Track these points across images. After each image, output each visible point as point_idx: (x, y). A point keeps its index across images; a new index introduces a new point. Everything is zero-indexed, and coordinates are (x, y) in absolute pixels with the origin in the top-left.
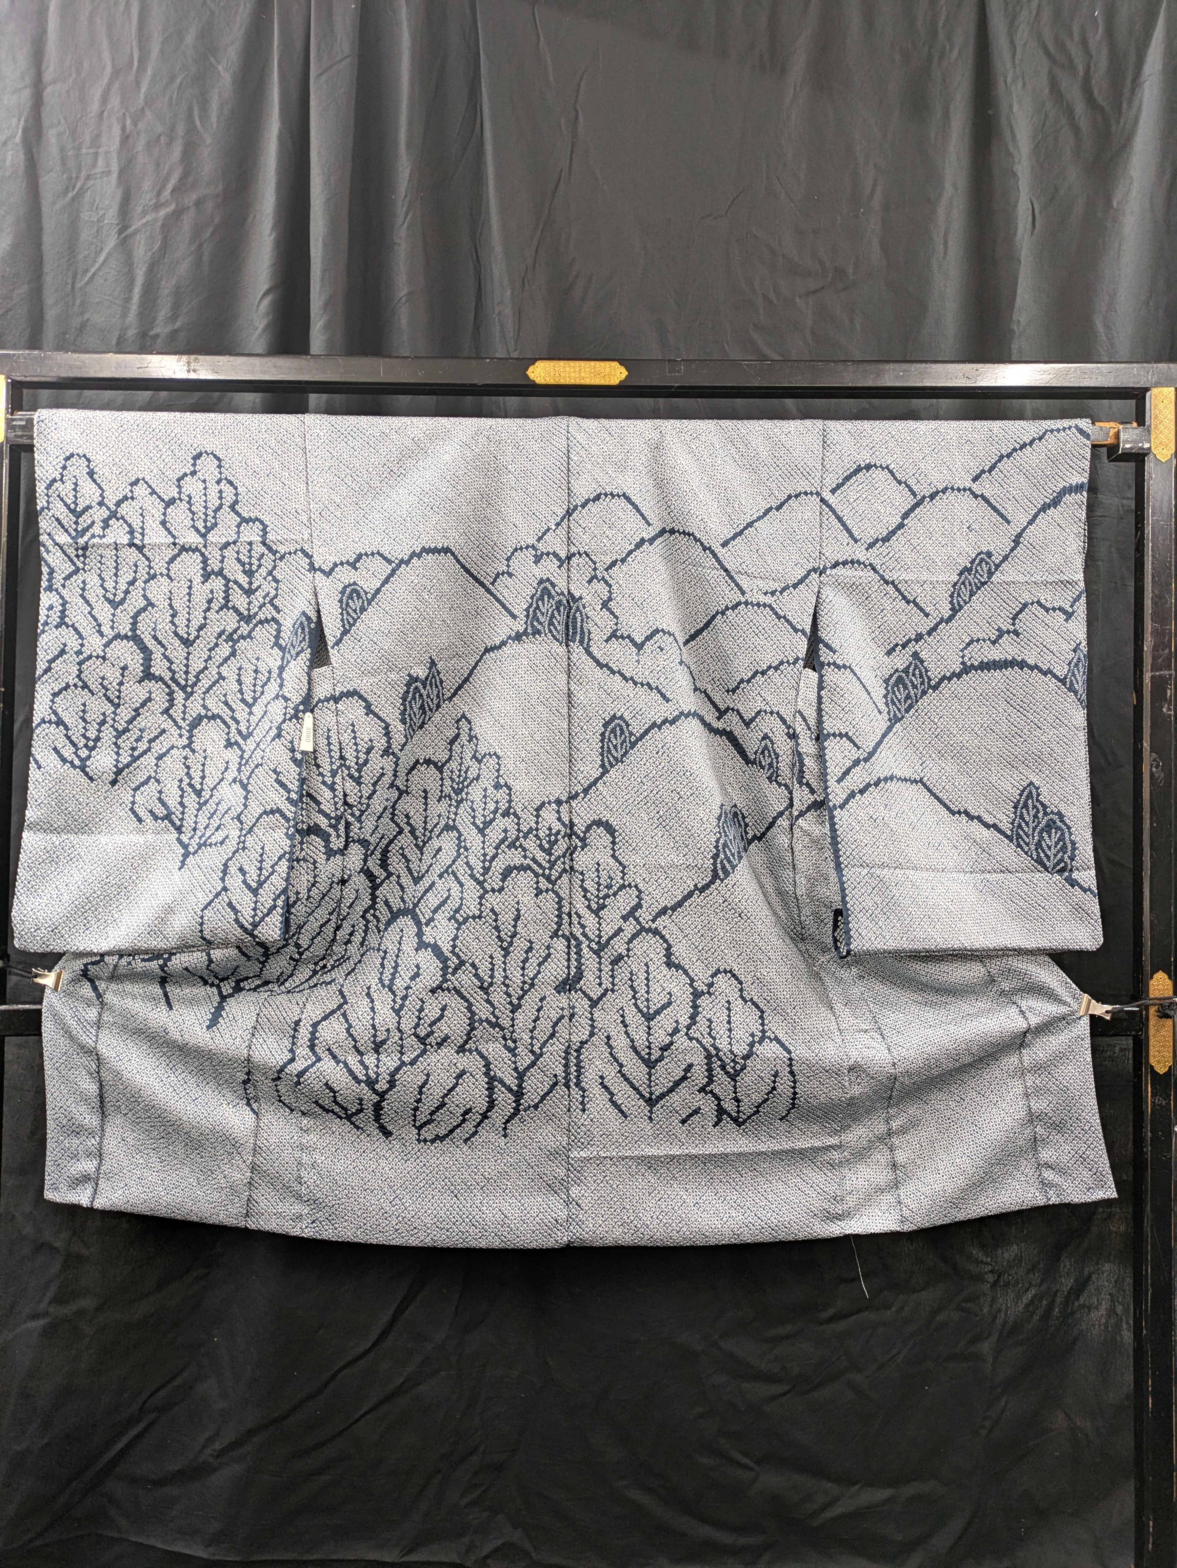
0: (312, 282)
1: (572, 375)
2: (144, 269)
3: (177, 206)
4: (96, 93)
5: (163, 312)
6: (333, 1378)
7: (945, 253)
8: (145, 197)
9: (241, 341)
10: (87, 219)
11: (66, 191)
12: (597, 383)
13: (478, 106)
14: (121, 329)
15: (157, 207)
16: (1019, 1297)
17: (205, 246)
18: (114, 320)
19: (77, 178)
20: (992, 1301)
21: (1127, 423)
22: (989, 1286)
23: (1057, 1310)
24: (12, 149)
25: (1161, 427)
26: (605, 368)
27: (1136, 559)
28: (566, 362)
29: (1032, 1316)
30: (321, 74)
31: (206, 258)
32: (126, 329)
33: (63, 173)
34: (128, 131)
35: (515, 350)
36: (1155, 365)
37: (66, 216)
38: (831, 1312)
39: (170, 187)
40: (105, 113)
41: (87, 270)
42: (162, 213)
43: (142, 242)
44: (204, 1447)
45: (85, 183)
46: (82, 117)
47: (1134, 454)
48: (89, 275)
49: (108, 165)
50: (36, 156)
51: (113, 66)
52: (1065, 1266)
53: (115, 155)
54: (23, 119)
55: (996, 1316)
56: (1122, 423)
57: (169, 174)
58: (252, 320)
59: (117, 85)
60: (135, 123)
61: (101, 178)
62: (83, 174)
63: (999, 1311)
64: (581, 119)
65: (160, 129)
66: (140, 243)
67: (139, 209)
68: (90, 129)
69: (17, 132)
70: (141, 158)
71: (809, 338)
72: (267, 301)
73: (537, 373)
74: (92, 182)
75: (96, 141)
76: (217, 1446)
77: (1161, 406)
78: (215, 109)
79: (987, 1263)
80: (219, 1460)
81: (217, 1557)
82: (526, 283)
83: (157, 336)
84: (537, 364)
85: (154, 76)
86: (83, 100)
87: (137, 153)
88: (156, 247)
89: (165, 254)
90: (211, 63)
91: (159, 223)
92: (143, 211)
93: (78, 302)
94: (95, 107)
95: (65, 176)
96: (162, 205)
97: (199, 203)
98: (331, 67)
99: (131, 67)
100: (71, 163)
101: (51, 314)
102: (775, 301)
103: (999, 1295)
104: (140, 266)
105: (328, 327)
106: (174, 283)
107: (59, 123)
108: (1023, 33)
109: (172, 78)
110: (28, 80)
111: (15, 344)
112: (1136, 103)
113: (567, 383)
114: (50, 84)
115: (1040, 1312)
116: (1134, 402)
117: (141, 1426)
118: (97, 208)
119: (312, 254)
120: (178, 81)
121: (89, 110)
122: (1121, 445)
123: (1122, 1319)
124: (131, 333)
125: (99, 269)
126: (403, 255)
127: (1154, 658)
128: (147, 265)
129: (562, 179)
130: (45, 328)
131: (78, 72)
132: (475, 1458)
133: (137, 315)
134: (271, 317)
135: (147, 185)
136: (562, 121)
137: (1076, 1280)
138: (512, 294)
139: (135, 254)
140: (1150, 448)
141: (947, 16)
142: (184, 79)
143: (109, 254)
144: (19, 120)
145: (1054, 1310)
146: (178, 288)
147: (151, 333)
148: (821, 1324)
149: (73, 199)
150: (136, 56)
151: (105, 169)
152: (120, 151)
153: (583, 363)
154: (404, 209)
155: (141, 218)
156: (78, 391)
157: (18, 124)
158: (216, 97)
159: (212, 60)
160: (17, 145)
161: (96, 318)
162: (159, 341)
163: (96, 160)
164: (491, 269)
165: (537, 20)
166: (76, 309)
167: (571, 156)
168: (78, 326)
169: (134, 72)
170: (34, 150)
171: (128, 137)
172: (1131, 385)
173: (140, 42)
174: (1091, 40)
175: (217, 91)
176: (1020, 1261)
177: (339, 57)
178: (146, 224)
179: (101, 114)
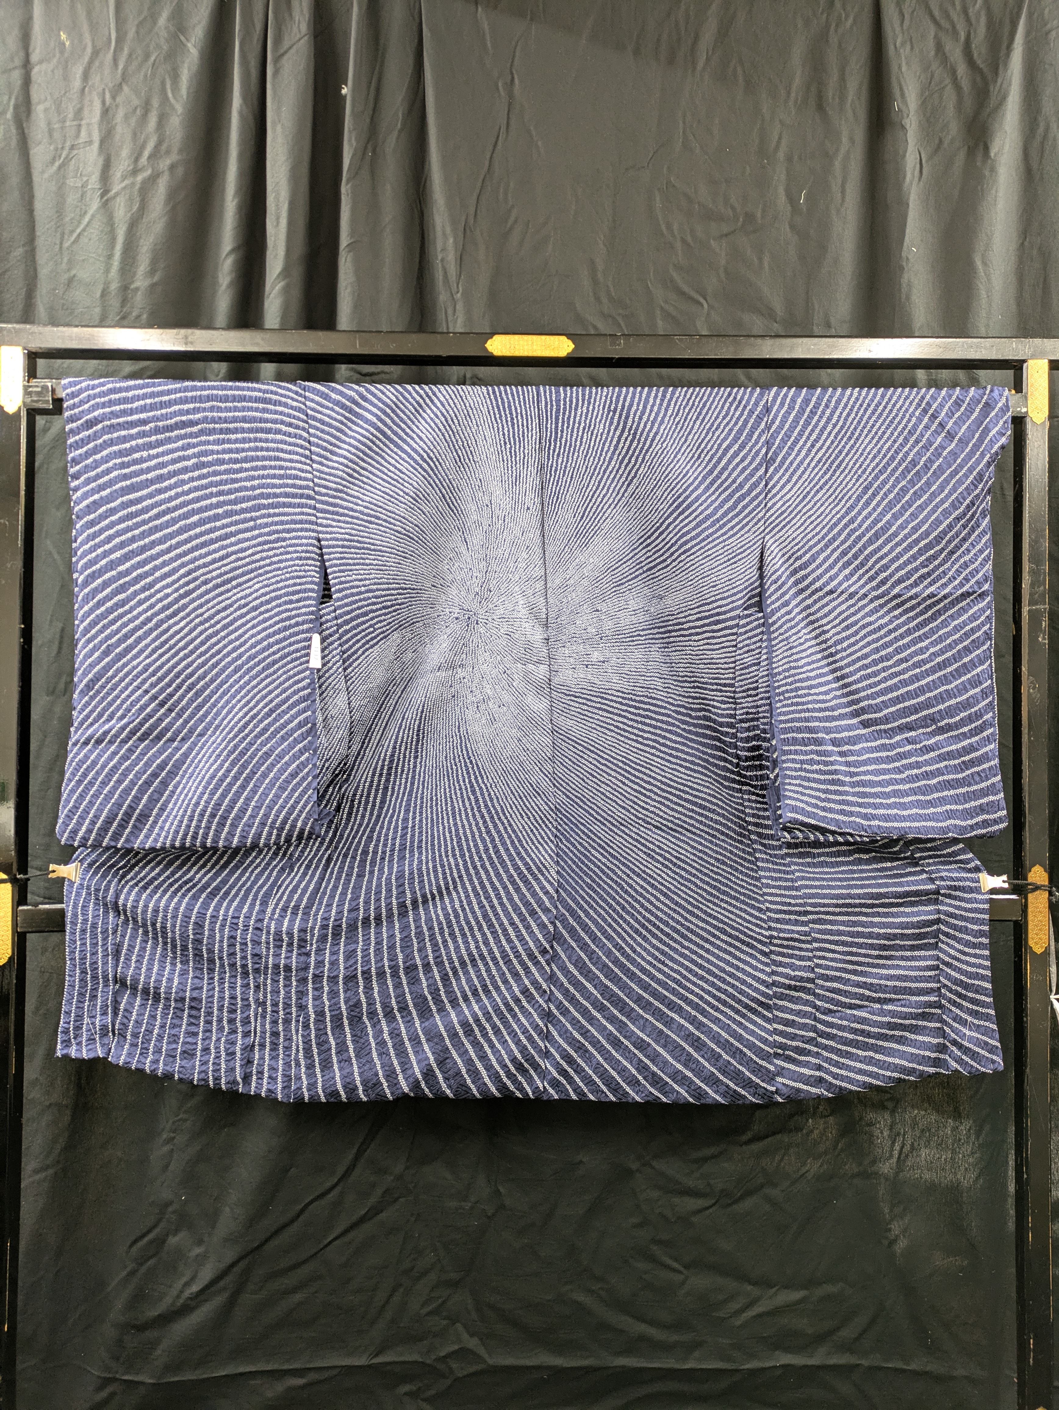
2: (124, 228)
3: (153, 171)
4: (78, 71)
5: (143, 267)
6: (303, 1210)
7: (843, 201)
8: (123, 163)
10: (72, 184)
11: (53, 161)
14: (105, 283)
15: (135, 172)
17: (180, 206)
18: (98, 275)
19: (63, 148)
20: (891, 1125)
24: (4, 124)
25: (1037, 394)
31: (180, 218)
32: (109, 282)
33: (51, 144)
34: (107, 104)
37: (54, 184)
38: (749, 1135)
39: (146, 154)
40: (87, 89)
41: (72, 232)
42: (140, 178)
43: (122, 204)
45: (69, 153)
46: (65, 92)
48: (75, 235)
49: (90, 135)
50: (25, 129)
51: (94, 46)
53: (96, 126)
54: (13, 97)
55: (895, 1139)
57: (145, 143)
58: (221, 272)
59: (96, 63)
60: (114, 98)
61: (84, 147)
62: (68, 144)
63: (898, 1134)
64: (517, 81)
65: (136, 102)
66: (120, 205)
67: (118, 175)
68: (74, 104)
69: (8, 108)
70: (119, 129)
71: (723, 279)
72: (230, 261)
74: (75, 152)
75: (79, 114)
77: (1036, 375)
78: (185, 81)
82: (467, 230)
83: (137, 289)
85: (130, 55)
86: (66, 78)
87: (116, 124)
88: (135, 208)
89: (143, 214)
90: (181, 41)
91: (138, 186)
92: (122, 176)
93: (65, 260)
94: (77, 83)
95: (52, 147)
96: (140, 170)
97: (172, 167)
99: (109, 48)
100: (57, 135)
101: (44, 271)
102: (692, 244)
103: (898, 1121)
104: (121, 226)
106: (151, 241)
107: (46, 99)
109: (147, 56)
110: (18, 62)
112: (1010, 66)
114: (36, 65)
118: (81, 175)
120: (152, 59)
121: (71, 87)
124: (114, 286)
125: (84, 230)
128: (126, 225)
129: (501, 135)
130: (38, 286)
131: (62, 52)
133: (119, 271)
134: (234, 275)
135: (125, 153)
136: (500, 84)
138: (454, 242)
139: (116, 215)
142: (157, 58)
143: (93, 216)
144: (10, 97)
146: (156, 245)
147: (132, 286)
149: (60, 168)
150: (114, 37)
151: (88, 140)
152: (101, 123)
155: (120, 183)
157: (9, 101)
158: (185, 70)
159: (182, 38)
160: (9, 120)
161: (82, 273)
163: (79, 131)
164: (434, 220)
166: (64, 266)
167: (508, 114)
168: (67, 281)
169: (112, 52)
170: (24, 125)
171: (107, 110)
172: (1009, 358)
173: (117, 24)
174: (972, 9)
175: (186, 66)
177: (298, 36)
178: (124, 188)
179: (83, 90)
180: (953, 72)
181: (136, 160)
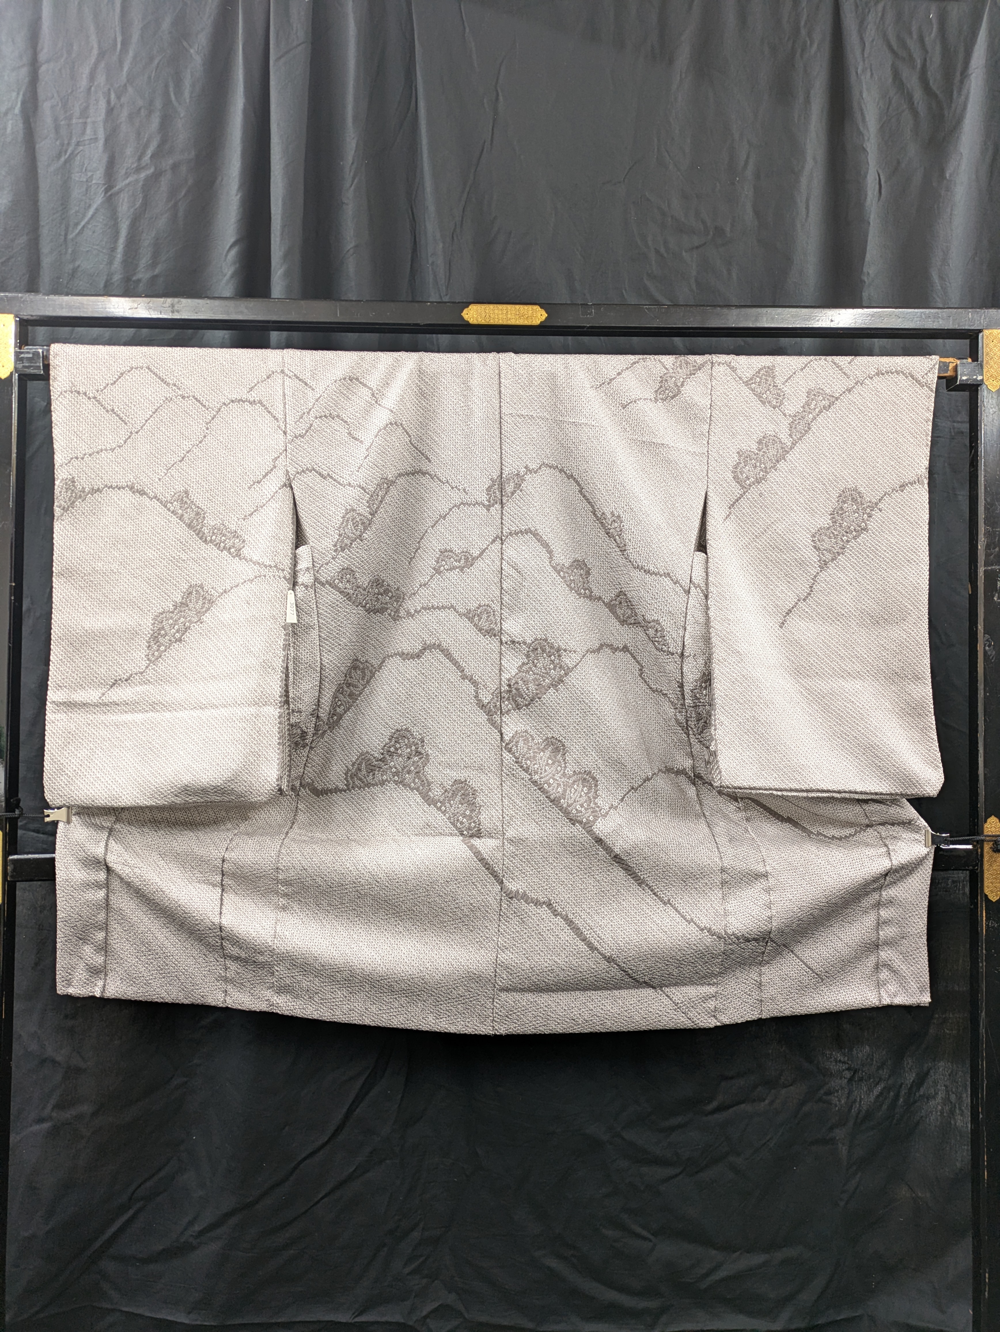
0: (272, 235)
1: (500, 316)
2: (127, 223)
3: (156, 169)
4: (85, 71)
5: (145, 259)
6: (295, 1168)
7: (807, 216)
8: (128, 160)
9: (211, 285)
10: (77, 179)
11: (59, 156)
12: (521, 324)
13: (414, 88)
14: (108, 275)
15: (138, 170)
16: (870, 1090)
17: (180, 204)
18: (102, 266)
19: (69, 144)
20: (849, 1093)
21: (963, 359)
22: (846, 1081)
23: (901, 1100)
24: (12, 119)
25: (992, 363)
26: (528, 311)
27: (970, 472)
28: (495, 305)
29: (881, 1106)
30: (280, 58)
31: (181, 214)
32: (112, 274)
33: (57, 140)
34: (112, 103)
35: (446, 295)
36: (986, 310)
37: (59, 177)
38: (714, 1104)
39: (149, 153)
40: (93, 88)
41: (77, 224)
42: (143, 175)
43: (126, 200)
44: (186, 1229)
45: (75, 149)
46: (72, 92)
47: (970, 385)
48: (80, 227)
49: (95, 132)
50: (33, 125)
51: (100, 47)
52: (908, 1063)
53: (101, 125)
54: (21, 93)
55: (852, 1106)
56: (959, 359)
57: (148, 142)
58: (221, 267)
59: (102, 65)
60: (119, 98)
61: (89, 144)
62: (74, 141)
63: (855, 1101)
64: (501, 98)
65: (140, 103)
66: (123, 200)
67: (123, 172)
68: (80, 102)
69: (16, 105)
70: (124, 128)
71: (694, 287)
72: (233, 252)
73: (470, 315)
74: (81, 148)
75: (84, 113)
76: (197, 1228)
77: (992, 344)
78: (188, 86)
79: (844, 1063)
80: (198, 1240)
81: (199, 1323)
82: (455, 236)
83: (139, 281)
84: (470, 307)
85: (135, 57)
86: (73, 77)
87: (121, 123)
88: (138, 204)
89: (146, 210)
90: (184, 47)
91: (141, 184)
92: (126, 173)
93: (70, 251)
94: (84, 82)
95: (58, 143)
96: (143, 168)
97: (175, 167)
98: (287, 53)
99: (115, 50)
100: (63, 132)
101: (47, 261)
102: (665, 255)
103: (854, 1089)
104: (124, 220)
105: (287, 274)
106: (153, 235)
107: (53, 96)
108: (871, 32)
109: (151, 59)
110: (25, 60)
111: (15, 288)
112: (964, 92)
113: (496, 323)
114: (43, 64)
115: (888, 1102)
116: (968, 341)
117: (131, 1212)
118: (86, 170)
119: (272, 212)
120: (156, 62)
121: (78, 86)
122: (959, 377)
123: (955, 1106)
124: (117, 277)
125: (88, 223)
126: (350, 213)
127: (987, 555)
128: (130, 220)
129: (485, 150)
130: (41, 273)
131: (69, 53)
132: (416, 1234)
133: (122, 263)
134: (237, 265)
135: (129, 151)
136: (485, 101)
137: (917, 1074)
138: (443, 247)
139: (119, 209)
140: (983, 380)
141: (808, 16)
142: (160, 61)
143: (97, 209)
144: (18, 94)
145: (899, 1100)
146: (157, 239)
147: (134, 278)
148: (706, 1115)
149: (66, 162)
150: (119, 40)
151: (93, 137)
152: (106, 121)
153: (509, 307)
154: (352, 174)
155: (124, 180)
156: (70, 328)
157: (17, 98)
158: (188, 76)
159: (185, 44)
160: (16, 115)
161: (86, 264)
162: (141, 285)
163: (85, 129)
164: (425, 226)
165: (463, 14)
166: (68, 257)
167: (493, 130)
168: (70, 271)
169: (117, 53)
170: (31, 120)
171: (112, 109)
172: (967, 328)
173: (122, 28)
174: (927, 39)
175: (189, 71)
176: (872, 1060)
177: (295, 44)
178: (129, 184)
179: (89, 89)
180: (910, 99)
181: (140, 159)
